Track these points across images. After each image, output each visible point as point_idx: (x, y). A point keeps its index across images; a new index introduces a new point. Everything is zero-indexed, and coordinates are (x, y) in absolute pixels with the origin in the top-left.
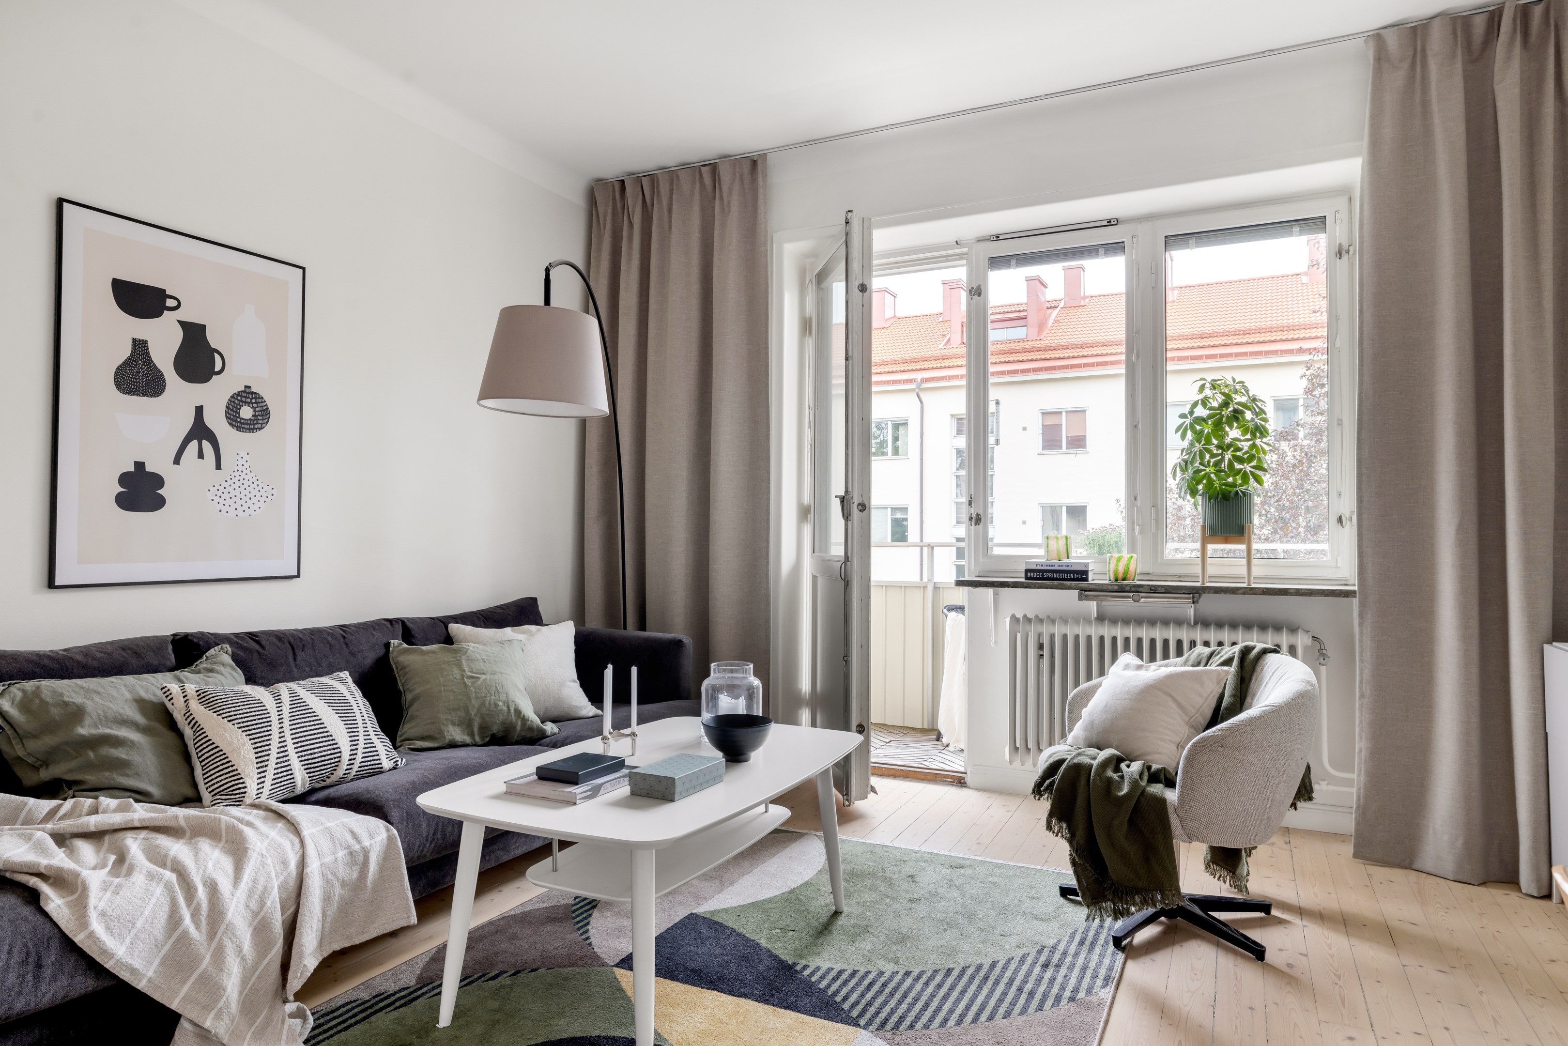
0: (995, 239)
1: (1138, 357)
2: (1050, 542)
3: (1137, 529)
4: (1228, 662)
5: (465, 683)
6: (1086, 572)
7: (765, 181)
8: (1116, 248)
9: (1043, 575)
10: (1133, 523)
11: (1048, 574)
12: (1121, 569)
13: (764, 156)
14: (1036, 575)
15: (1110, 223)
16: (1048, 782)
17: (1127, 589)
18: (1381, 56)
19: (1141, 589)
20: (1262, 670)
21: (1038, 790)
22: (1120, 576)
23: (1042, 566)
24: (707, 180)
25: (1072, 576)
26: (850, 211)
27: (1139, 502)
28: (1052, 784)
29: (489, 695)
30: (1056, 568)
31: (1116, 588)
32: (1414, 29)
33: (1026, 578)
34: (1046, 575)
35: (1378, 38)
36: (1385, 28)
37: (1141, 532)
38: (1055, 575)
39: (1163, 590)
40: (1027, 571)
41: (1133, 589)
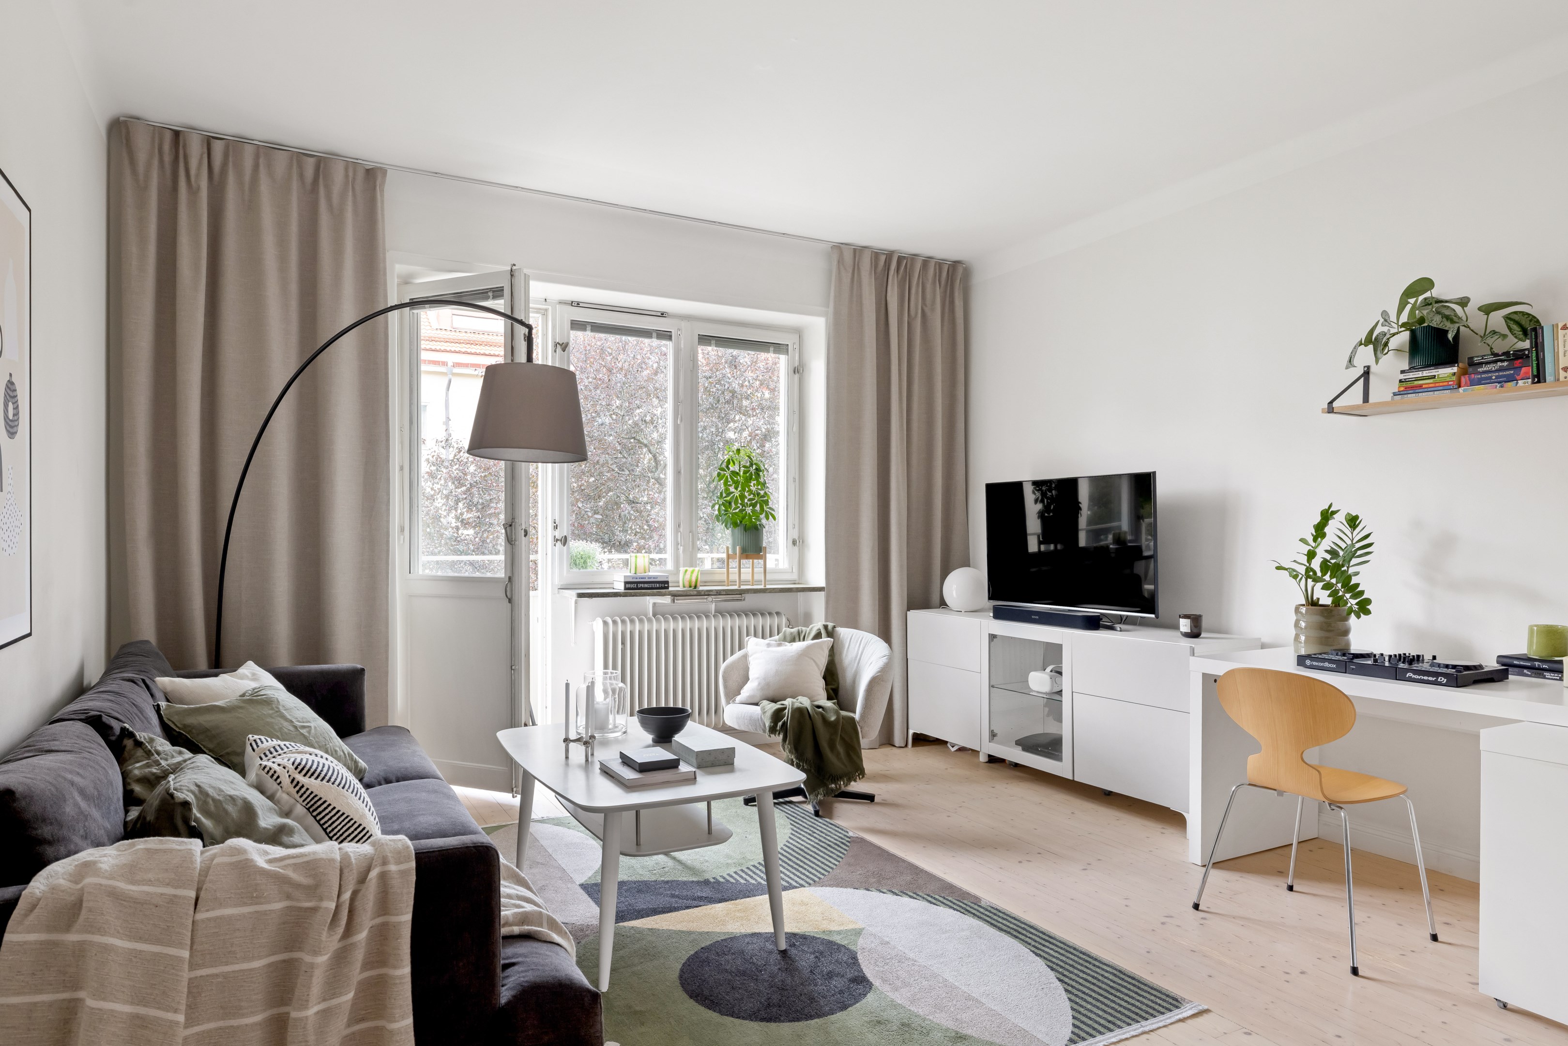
0: (575, 305)
1: (681, 421)
2: (638, 559)
3: (681, 549)
4: (818, 636)
5: (302, 734)
6: (667, 582)
7: (382, 196)
8: (666, 335)
9: (637, 586)
10: (678, 544)
11: (641, 585)
12: (694, 579)
14: (632, 586)
15: (663, 315)
16: (780, 724)
17: (703, 593)
18: (841, 261)
19: (711, 593)
20: (839, 639)
21: (773, 730)
22: (693, 584)
23: (637, 578)
25: (658, 585)
26: (514, 265)
27: (681, 529)
28: (784, 724)
29: (327, 743)
30: (647, 580)
31: (695, 593)
32: (855, 250)
33: (626, 589)
34: (640, 585)
35: (839, 248)
36: (842, 244)
37: (684, 551)
38: (646, 586)
39: (724, 593)
40: (626, 583)
41: (706, 593)
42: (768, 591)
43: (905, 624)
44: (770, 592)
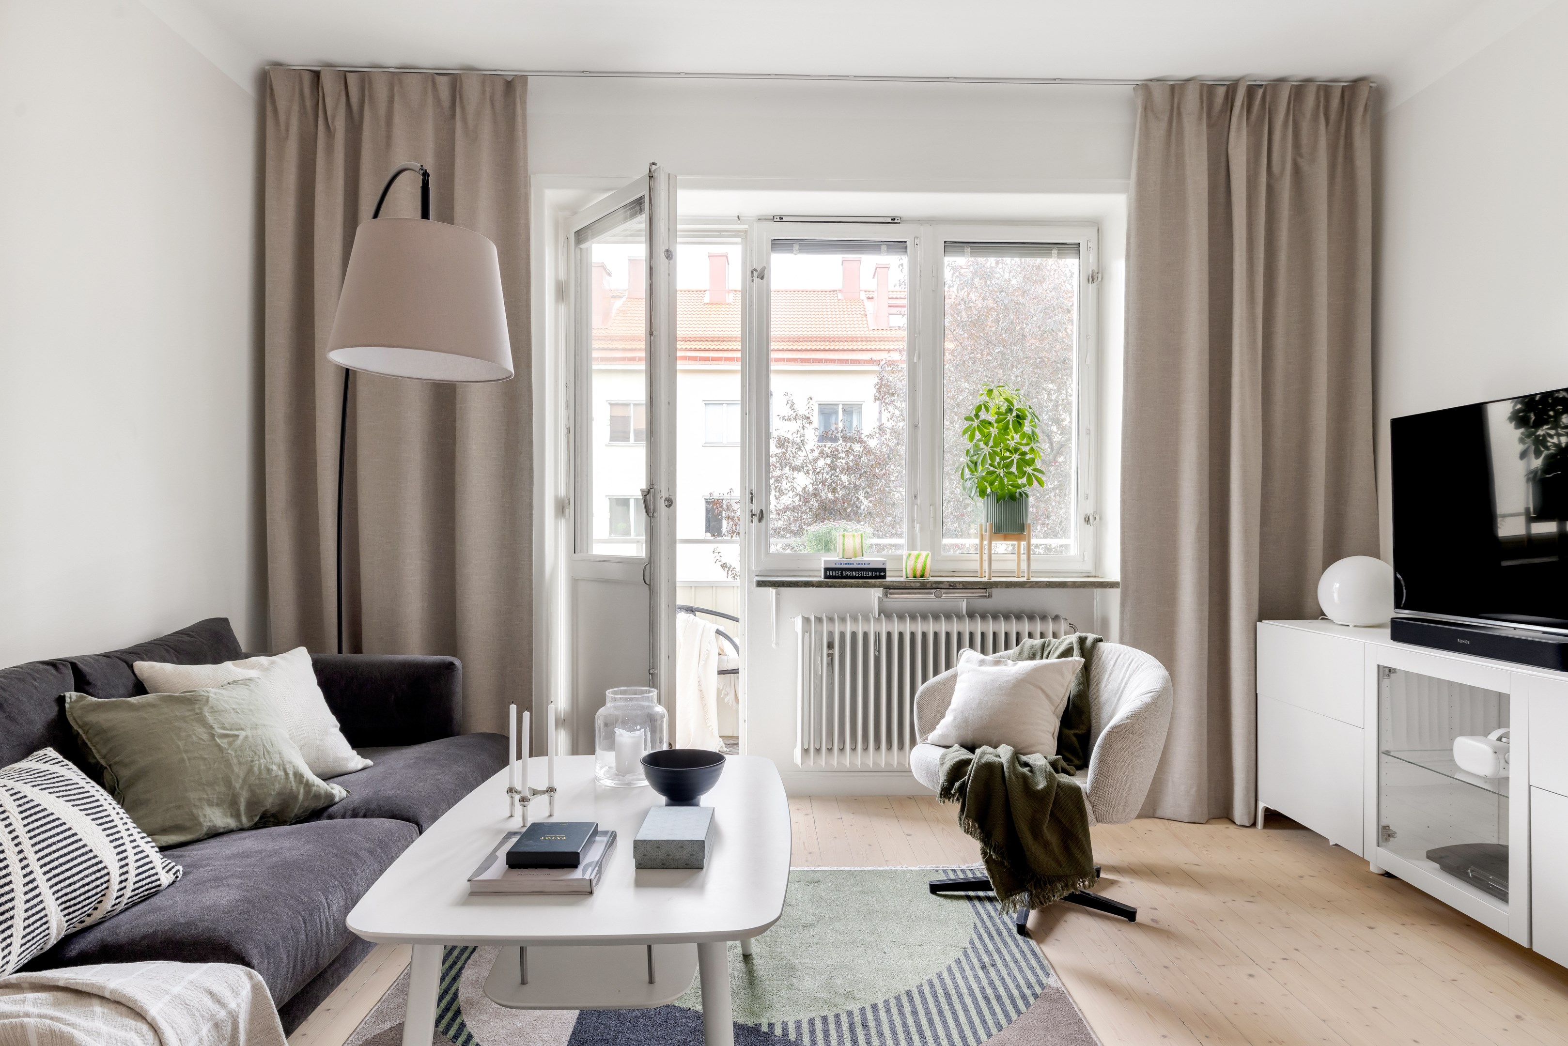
0: (778, 220)
1: (919, 358)
2: (846, 539)
3: (917, 527)
4: (1068, 652)
5: (218, 745)
6: (884, 570)
7: (524, 109)
8: (900, 246)
9: (842, 574)
10: (913, 521)
11: (847, 573)
12: (919, 567)
13: (523, 79)
14: (835, 574)
15: (893, 221)
16: (957, 784)
17: (929, 585)
18: (1148, 107)
19: (941, 586)
20: (1100, 659)
21: (946, 793)
22: (919, 573)
23: (841, 564)
24: (445, 93)
25: (870, 574)
26: (654, 164)
27: (919, 500)
28: (963, 786)
29: (256, 758)
30: (855, 566)
31: (918, 585)
32: (1173, 87)
33: (826, 577)
34: (845, 573)
35: (1146, 87)
36: (1151, 80)
37: (921, 530)
38: (854, 573)
39: (961, 586)
40: (826, 570)
41: (934, 586)
42: (1027, 586)
43: (1252, 641)
44: (1030, 587)
